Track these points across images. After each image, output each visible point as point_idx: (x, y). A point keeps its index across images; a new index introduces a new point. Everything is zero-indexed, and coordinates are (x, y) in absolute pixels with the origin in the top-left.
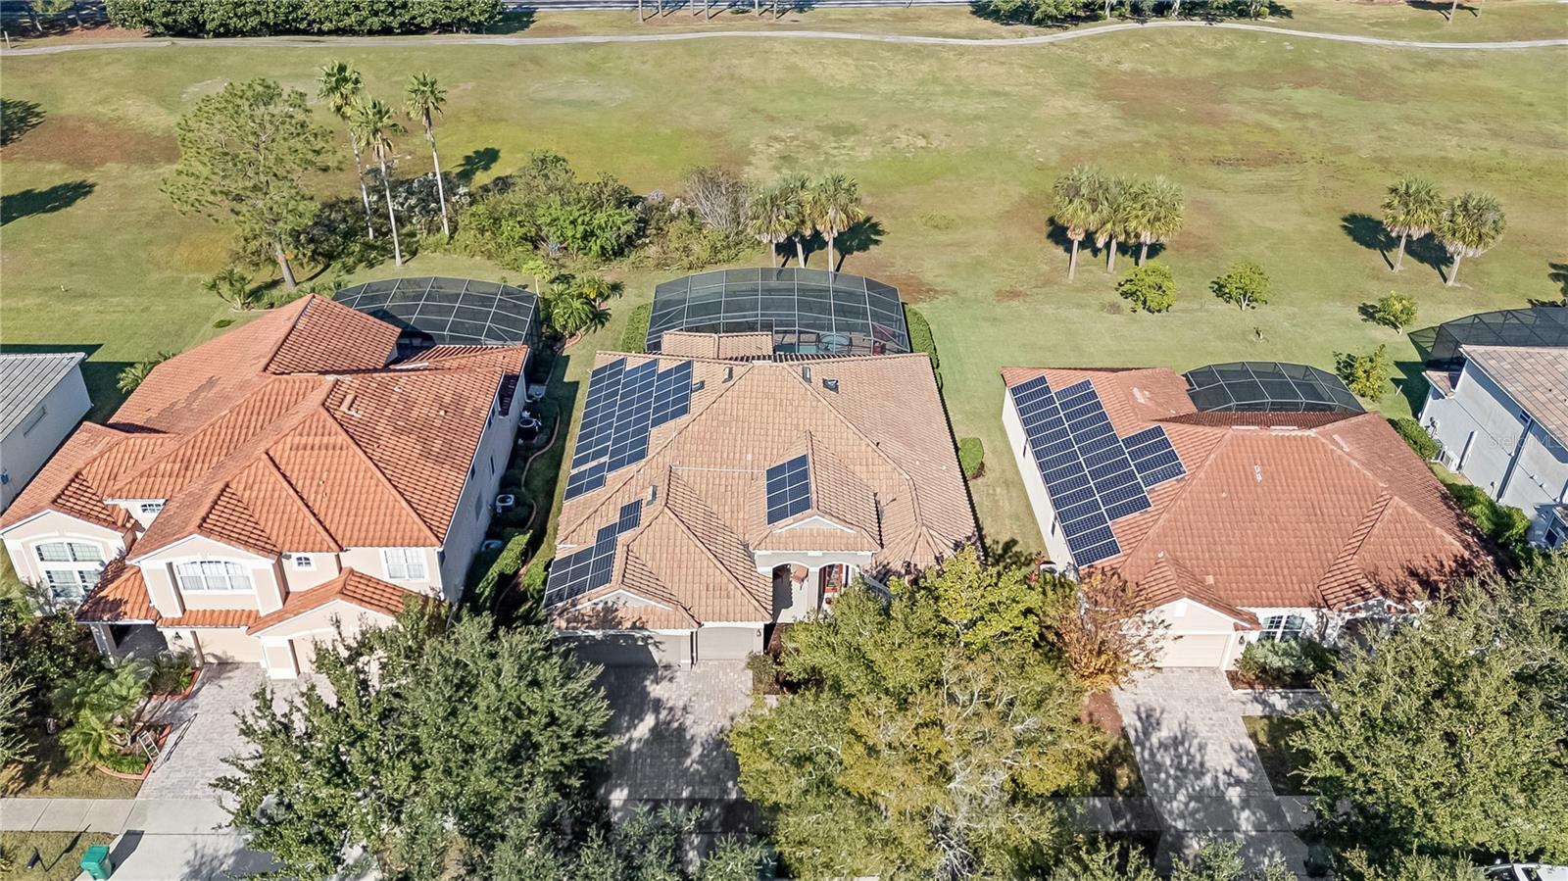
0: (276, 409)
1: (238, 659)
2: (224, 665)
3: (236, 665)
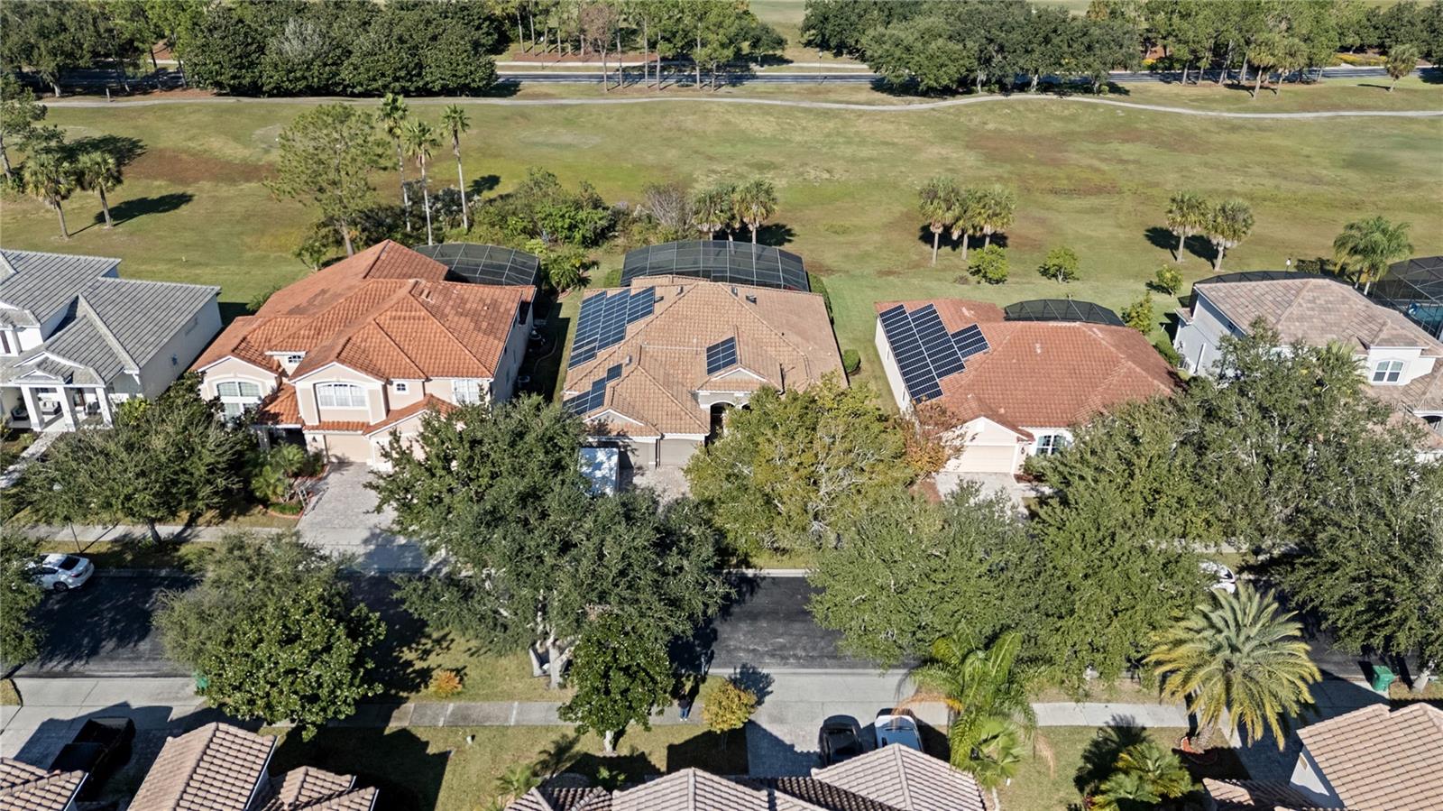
0: (376, 301)
1: (352, 459)
2: (342, 464)
3: (350, 464)
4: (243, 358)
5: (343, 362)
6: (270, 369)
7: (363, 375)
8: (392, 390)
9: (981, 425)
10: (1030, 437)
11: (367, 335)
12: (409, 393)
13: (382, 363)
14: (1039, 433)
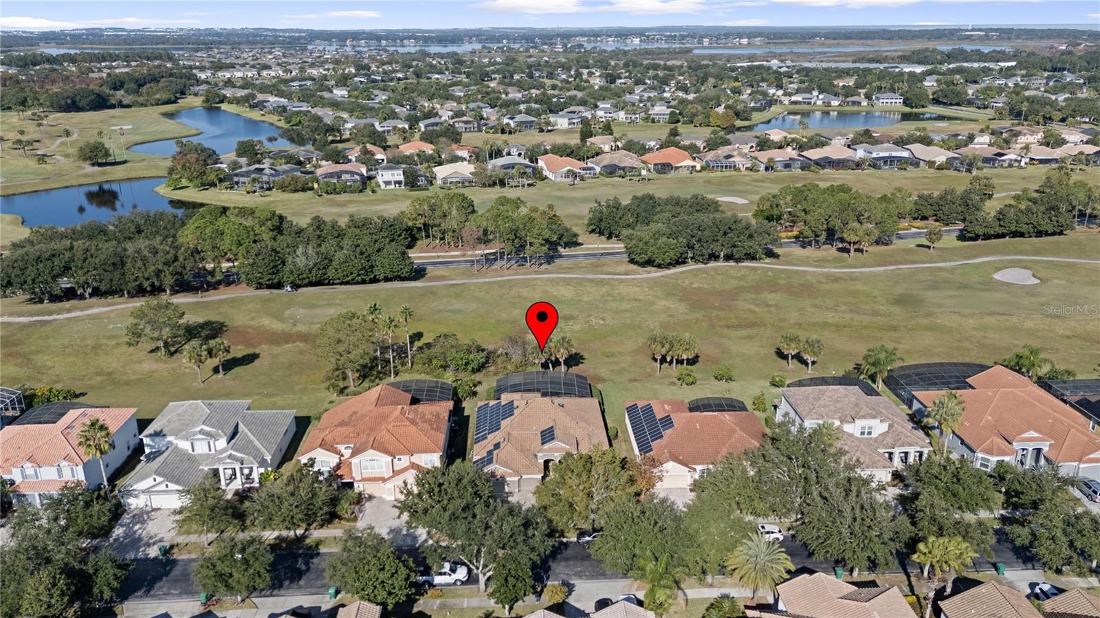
0: (384, 418)
1: (376, 495)
2: (371, 497)
3: (375, 497)
4: (325, 449)
5: (374, 449)
6: (336, 453)
7: (383, 455)
8: (396, 461)
9: (670, 465)
10: (695, 470)
11: (383, 435)
12: (404, 461)
13: (391, 448)
14: (699, 468)
